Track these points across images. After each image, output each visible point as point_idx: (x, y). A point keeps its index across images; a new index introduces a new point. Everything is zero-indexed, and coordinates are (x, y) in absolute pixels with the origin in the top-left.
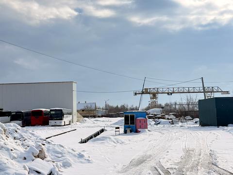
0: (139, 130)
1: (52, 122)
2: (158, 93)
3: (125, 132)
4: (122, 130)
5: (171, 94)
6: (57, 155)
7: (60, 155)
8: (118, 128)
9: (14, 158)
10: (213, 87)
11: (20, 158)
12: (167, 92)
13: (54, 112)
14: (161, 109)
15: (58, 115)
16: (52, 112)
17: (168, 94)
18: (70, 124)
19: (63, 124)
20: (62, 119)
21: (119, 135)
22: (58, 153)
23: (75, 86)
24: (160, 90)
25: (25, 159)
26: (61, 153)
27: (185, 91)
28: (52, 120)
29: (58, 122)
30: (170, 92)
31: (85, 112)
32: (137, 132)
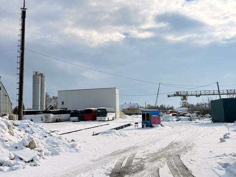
0: (153, 125)
1: (98, 118)
2: (187, 95)
3: (143, 127)
4: (140, 125)
5: (199, 96)
6: (53, 145)
7: (55, 146)
8: (137, 123)
9: (7, 147)
10: (234, 90)
11: (12, 147)
12: (195, 94)
13: (100, 111)
14: (187, 108)
15: (104, 113)
16: (98, 111)
17: (196, 96)
18: (113, 120)
19: (107, 119)
20: (106, 116)
21: (138, 129)
22: (54, 144)
23: (117, 91)
24: (189, 93)
25: (16, 148)
26: (57, 144)
27: (211, 94)
28: (98, 116)
29: (103, 118)
30: (198, 94)
31: (129, 111)
32: (152, 127)
